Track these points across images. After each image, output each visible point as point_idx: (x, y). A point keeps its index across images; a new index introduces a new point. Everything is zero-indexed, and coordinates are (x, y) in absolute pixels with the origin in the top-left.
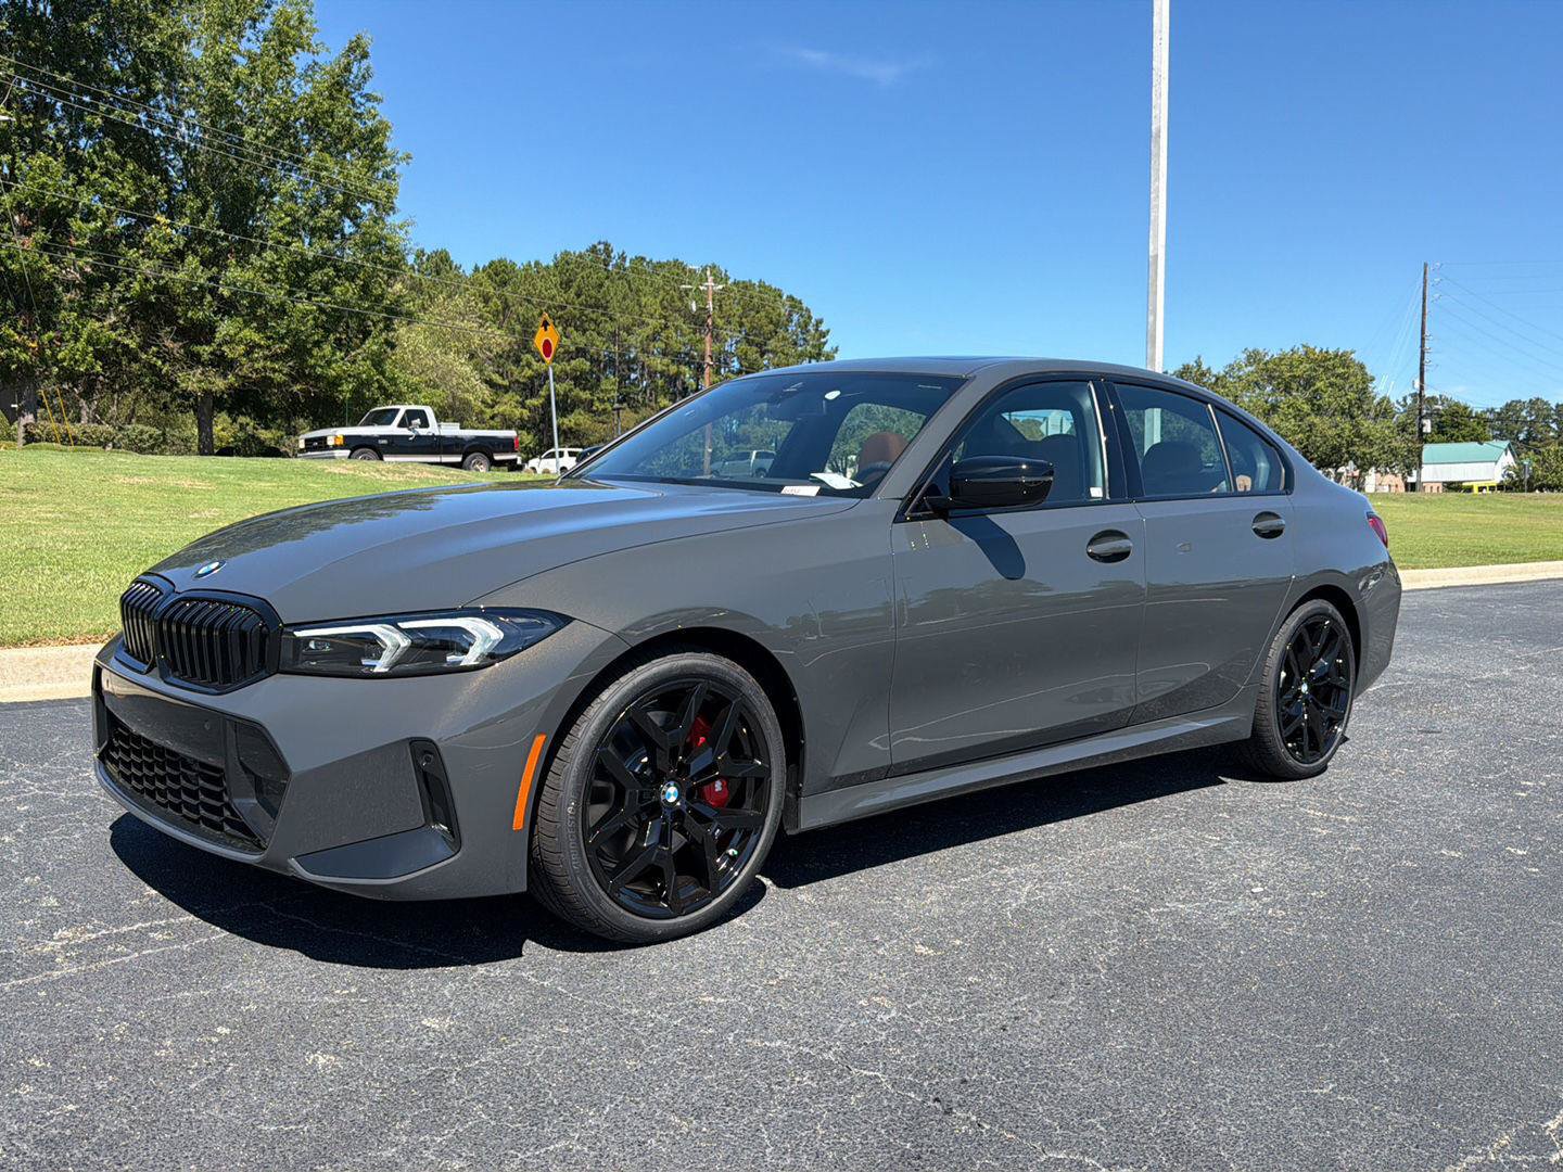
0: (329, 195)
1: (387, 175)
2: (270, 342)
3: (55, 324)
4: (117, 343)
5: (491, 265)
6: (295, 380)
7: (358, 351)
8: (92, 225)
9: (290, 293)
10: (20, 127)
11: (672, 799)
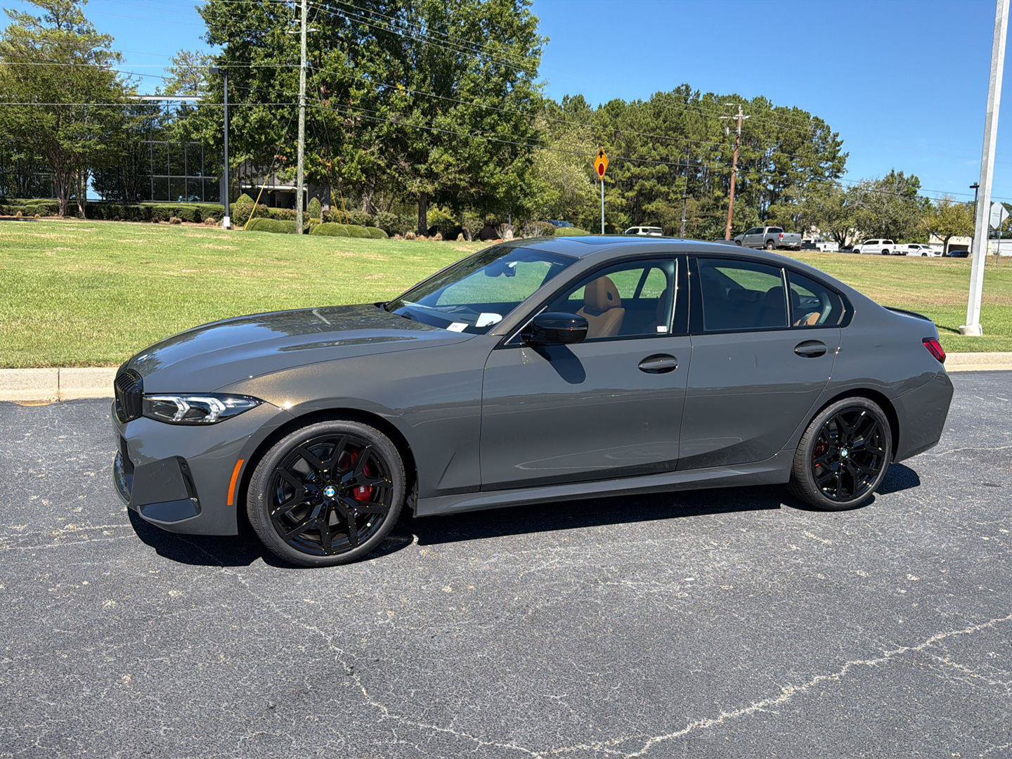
0: (497, 68)
1: (535, 53)
2: (459, 162)
3: (340, 152)
4: (374, 163)
5: (609, 104)
6: (472, 185)
7: (510, 167)
8: (362, 92)
9: (471, 132)
10: (324, 34)
11: (331, 495)
